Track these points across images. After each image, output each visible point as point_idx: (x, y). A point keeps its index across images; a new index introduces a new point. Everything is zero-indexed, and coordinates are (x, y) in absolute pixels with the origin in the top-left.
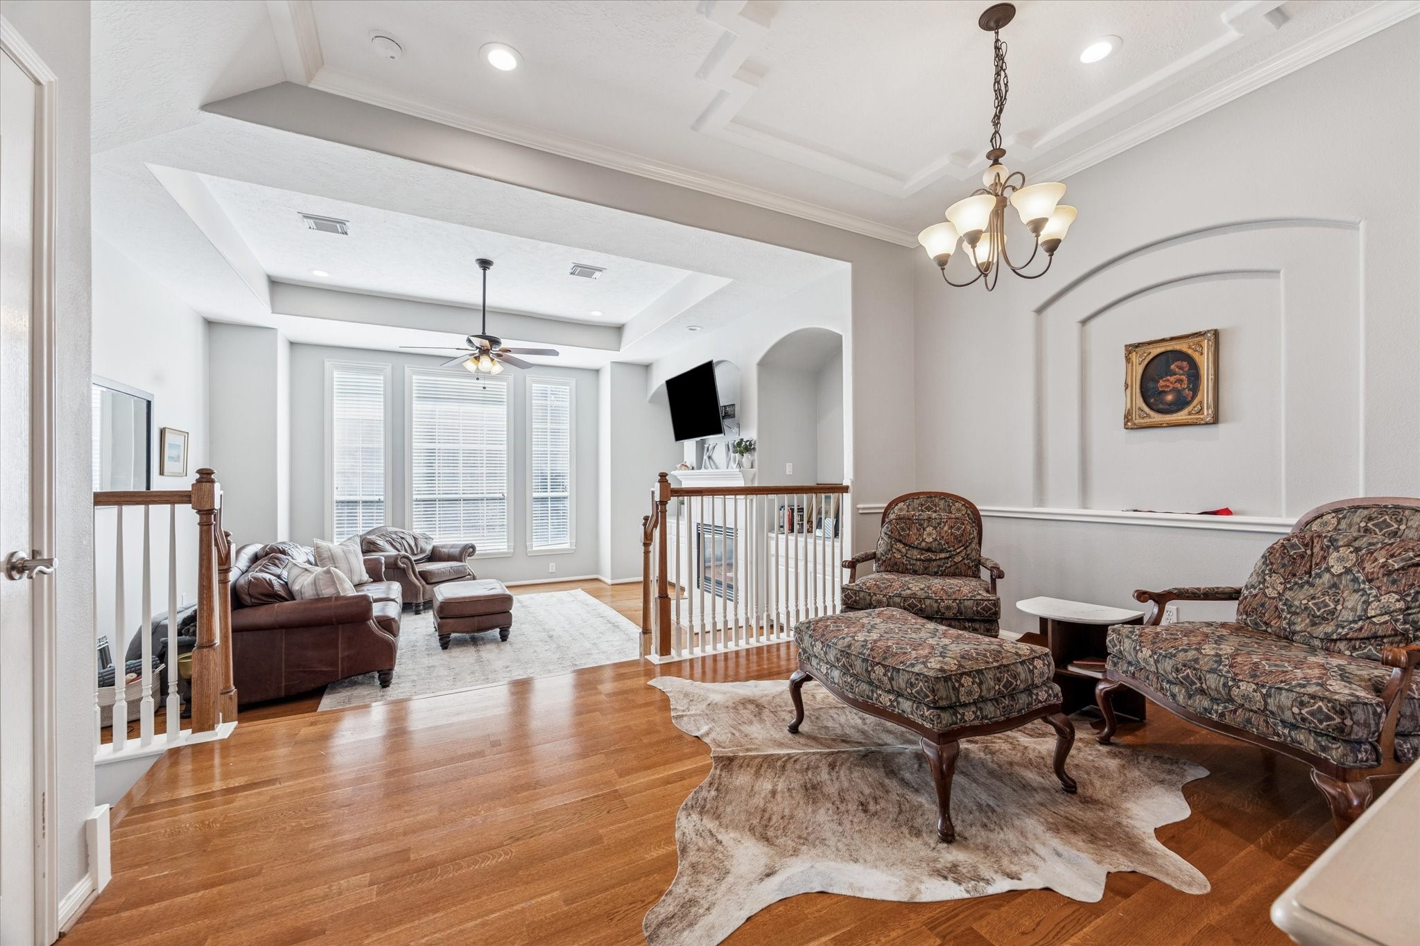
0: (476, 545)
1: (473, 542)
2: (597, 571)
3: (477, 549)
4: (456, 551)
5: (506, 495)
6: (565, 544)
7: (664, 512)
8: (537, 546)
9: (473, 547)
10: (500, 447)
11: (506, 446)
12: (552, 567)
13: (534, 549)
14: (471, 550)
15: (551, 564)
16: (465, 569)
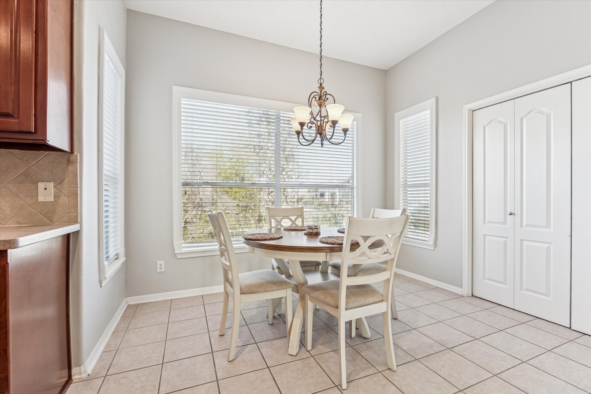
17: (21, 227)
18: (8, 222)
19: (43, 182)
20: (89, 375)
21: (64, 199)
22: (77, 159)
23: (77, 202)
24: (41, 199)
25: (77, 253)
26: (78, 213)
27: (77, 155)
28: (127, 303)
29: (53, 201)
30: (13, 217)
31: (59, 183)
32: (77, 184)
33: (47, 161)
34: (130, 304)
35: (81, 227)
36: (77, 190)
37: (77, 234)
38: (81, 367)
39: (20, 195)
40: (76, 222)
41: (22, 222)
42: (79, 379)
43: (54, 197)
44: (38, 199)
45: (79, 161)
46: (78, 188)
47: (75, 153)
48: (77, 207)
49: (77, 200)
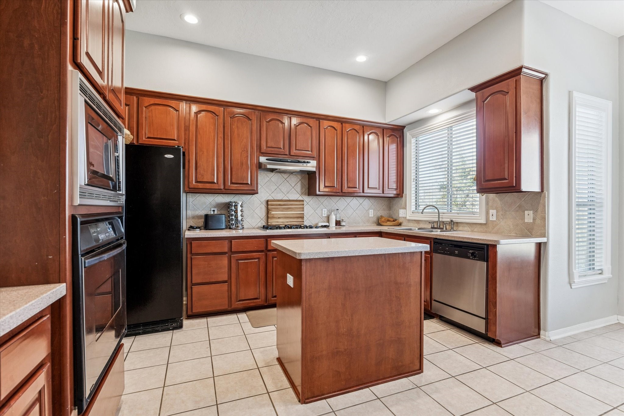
17: (517, 236)
18: (511, 233)
19: (527, 210)
20: (551, 340)
21: (538, 221)
22: (545, 196)
23: (545, 223)
24: (526, 221)
25: (545, 256)
26: (545, 230)
27: (545, 193)
28: (618, 320)
29: (532, 222)
30: (514, 230)
31: (535, 211)
32: (545, 212)
33: (529, 198)
34: (620, 322)
35: (548, 239)
36: (545, 216)
37: (545, 243)
38: (546, 332)
39: (517, 218)
40: (545, 237)
41: (518, 233)
42: (544, 339)
43: (533, 220)
44: (524, 221)
45: (546, 196)
46: (546, 214)
47: (544, 192)
48: (545, 226)
49: (545, 222)
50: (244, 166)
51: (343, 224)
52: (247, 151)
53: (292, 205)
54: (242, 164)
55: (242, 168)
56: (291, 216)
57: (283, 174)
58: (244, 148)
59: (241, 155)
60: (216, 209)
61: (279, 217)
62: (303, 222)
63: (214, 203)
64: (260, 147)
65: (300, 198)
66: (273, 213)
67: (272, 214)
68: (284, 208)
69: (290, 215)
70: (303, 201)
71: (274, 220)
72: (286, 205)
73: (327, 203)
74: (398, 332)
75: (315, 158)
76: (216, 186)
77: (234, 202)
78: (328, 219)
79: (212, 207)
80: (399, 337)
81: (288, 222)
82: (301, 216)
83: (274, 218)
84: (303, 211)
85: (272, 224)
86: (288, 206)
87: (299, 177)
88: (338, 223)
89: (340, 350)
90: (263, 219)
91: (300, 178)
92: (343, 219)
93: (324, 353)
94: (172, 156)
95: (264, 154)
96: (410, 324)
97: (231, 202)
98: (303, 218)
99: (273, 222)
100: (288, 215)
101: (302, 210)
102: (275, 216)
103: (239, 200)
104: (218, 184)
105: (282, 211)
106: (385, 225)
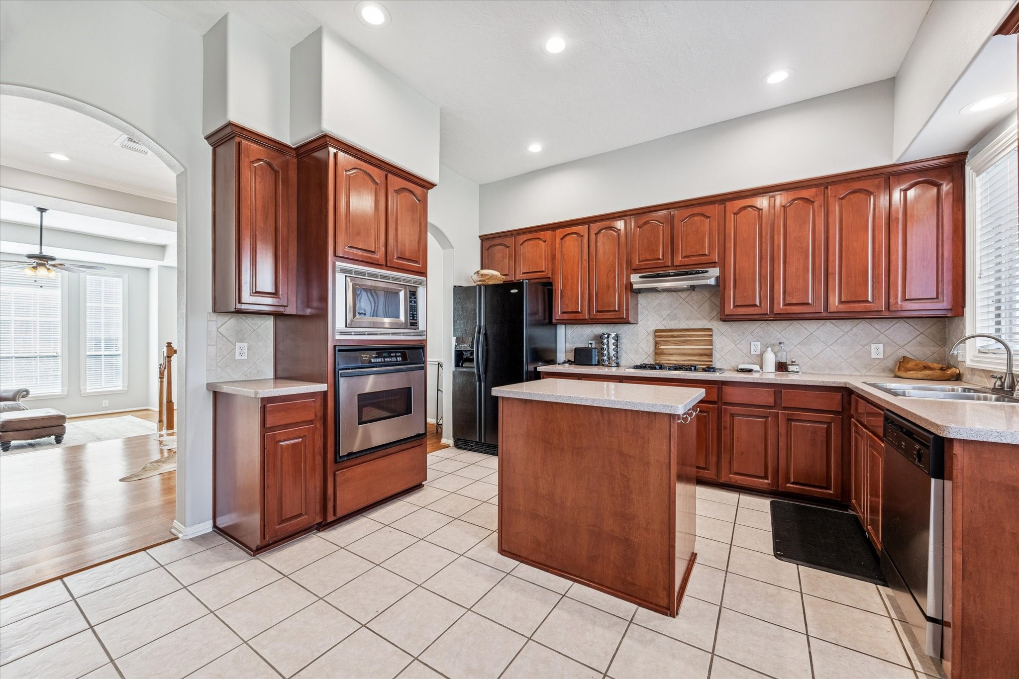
0: (30, 390)
1: (28, 388)
2: (148, 404)
3: (30, 393)
4: (10, 395)
5: (60, 354)
6: (118, 385)
7: (170, 362)
8: (90, 388)
9: (27, 392)
10: (54, 319)
11: (60, 319)
12: (105, 403)
13: (88, 391)
14: (25, 393)
15: (104, 401)
16: (20, 406)
50: (611, 289)
51: (791, 368)
52: (615, 271)
53: (689, 336)
54: (608, 287)
55: (608, 292)
56: (690, 352)
57: (680, 293)
58: (611, 267)
59: (607, 277)
60: (593, 342)
61: (671, 353)
62: (711, 361)
63: (592, 335)
64: (629, 262)
65: (708, 325)
66: (662, 347)
67: (661, 349)
68: (679, 341)
69: (688, 351)
70: (710, 330)
71: (663, 357)
72: (681, 337)
73: (762, 333)
74: (625, 528)
75: (717, 265)
76: (580, 317)
77: (607, 334)
78: (761, 358)
79: (590, 340)
80: (627, 537)
81: (684, 361)
82: (706, 353)
83: (665, 354)
84: (712, 345)
85: (661, 362)
86: (685, 337)
87: (707, 294)
88: (782, 367)
89: (540, 514)
90: (651, 356)
91: (709, 296)
92: (794, 360)
93: (521, 508)
94: (516, 291)
95: (636, 271)
96: (647, 526)
97: (603, 333)
98: (711, 355)
99: (663, 360)
100: (686, 351)
101: (708, 343)
102: (666, 352)
103: (612, 331)
104: (582, 313)
105: (675, 345)
106: (903, 376)
